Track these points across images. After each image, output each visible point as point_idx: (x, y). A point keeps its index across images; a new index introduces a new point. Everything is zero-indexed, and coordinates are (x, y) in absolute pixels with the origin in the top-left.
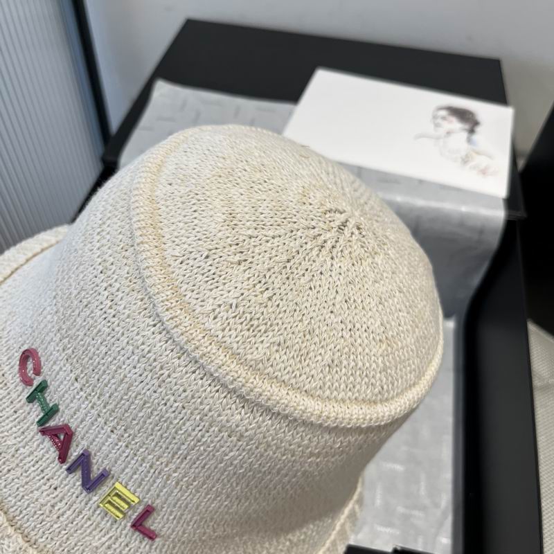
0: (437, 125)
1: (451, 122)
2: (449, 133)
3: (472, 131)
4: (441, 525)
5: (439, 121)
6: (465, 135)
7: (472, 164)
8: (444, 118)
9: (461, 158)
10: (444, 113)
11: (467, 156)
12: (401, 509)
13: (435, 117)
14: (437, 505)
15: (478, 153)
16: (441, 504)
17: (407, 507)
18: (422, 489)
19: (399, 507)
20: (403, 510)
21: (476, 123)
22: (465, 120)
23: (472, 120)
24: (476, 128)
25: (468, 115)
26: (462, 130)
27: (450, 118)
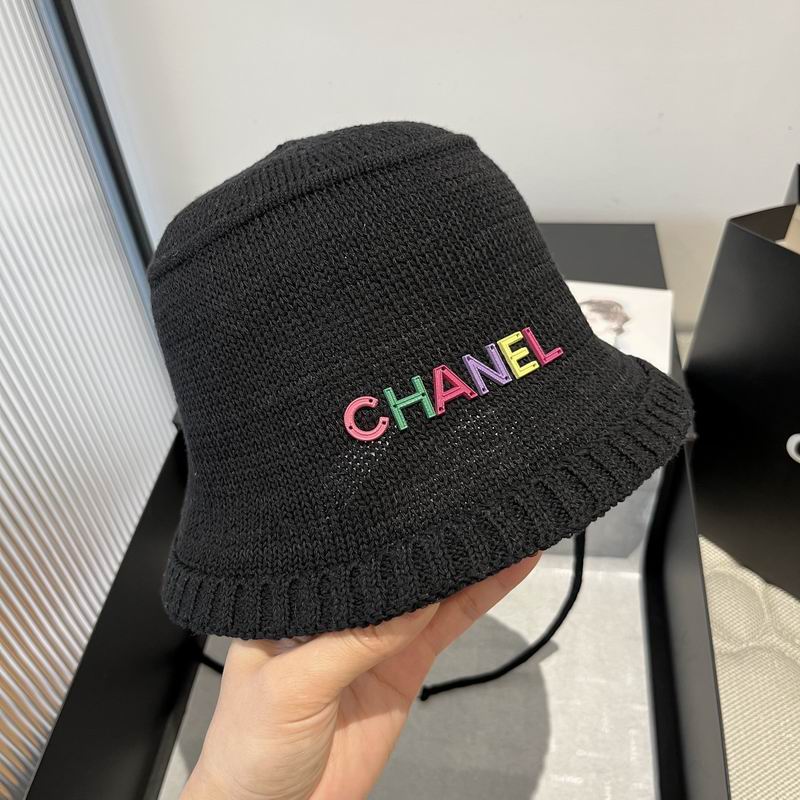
3: (619, 331)
21: (626, 319)
22: (612, 316)
23: (621, 314)
24: (626, 326)
25: (615, 308)
26: (608, 329)
27: (594, 316)
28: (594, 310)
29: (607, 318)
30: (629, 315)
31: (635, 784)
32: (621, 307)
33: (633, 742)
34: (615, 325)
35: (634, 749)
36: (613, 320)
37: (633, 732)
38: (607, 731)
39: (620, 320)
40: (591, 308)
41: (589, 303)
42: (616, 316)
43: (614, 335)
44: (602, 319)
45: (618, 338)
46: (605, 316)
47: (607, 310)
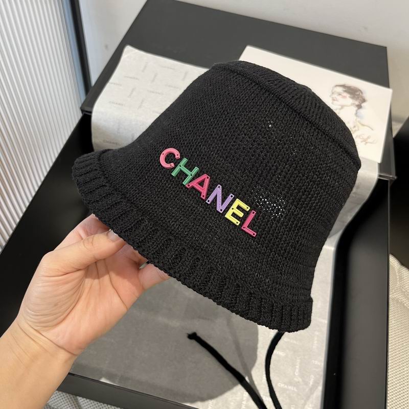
0: (334, 100)
1: (344, 97)
2: (342, 107)
3: (359, 107)
4: (308, 398)
6: (354, 109)
7: (357, 133)
10: (340, 90)
11: (355, 127)
14: (306, 383)
15: (363, 125)
16: (309, 383)
17: (285, 383)
18: (297, 370)
19: (280, 384)
20: (282, 385)
21: (364, 101)
22: (356, 96)
23: (362, 97)
24: (363, 105)
25: (358, 93)
26: (353, 104)
27: (345, 94)
28: (345, 91)
29: (353, 98)
30: (366, 99)
31: (313, 361)
32: (362, 93)
33: (316, 339)
34: (357, 103)
35: (316, 342)
37: (317, 333)
39: (361, 100)
40: (344, 90)
41: (343, 86)
42: (358, 98)
43: (356, 108)
44: (350, 97)
45: (359, 111)
46: (351, 96)
47: (353, 92)
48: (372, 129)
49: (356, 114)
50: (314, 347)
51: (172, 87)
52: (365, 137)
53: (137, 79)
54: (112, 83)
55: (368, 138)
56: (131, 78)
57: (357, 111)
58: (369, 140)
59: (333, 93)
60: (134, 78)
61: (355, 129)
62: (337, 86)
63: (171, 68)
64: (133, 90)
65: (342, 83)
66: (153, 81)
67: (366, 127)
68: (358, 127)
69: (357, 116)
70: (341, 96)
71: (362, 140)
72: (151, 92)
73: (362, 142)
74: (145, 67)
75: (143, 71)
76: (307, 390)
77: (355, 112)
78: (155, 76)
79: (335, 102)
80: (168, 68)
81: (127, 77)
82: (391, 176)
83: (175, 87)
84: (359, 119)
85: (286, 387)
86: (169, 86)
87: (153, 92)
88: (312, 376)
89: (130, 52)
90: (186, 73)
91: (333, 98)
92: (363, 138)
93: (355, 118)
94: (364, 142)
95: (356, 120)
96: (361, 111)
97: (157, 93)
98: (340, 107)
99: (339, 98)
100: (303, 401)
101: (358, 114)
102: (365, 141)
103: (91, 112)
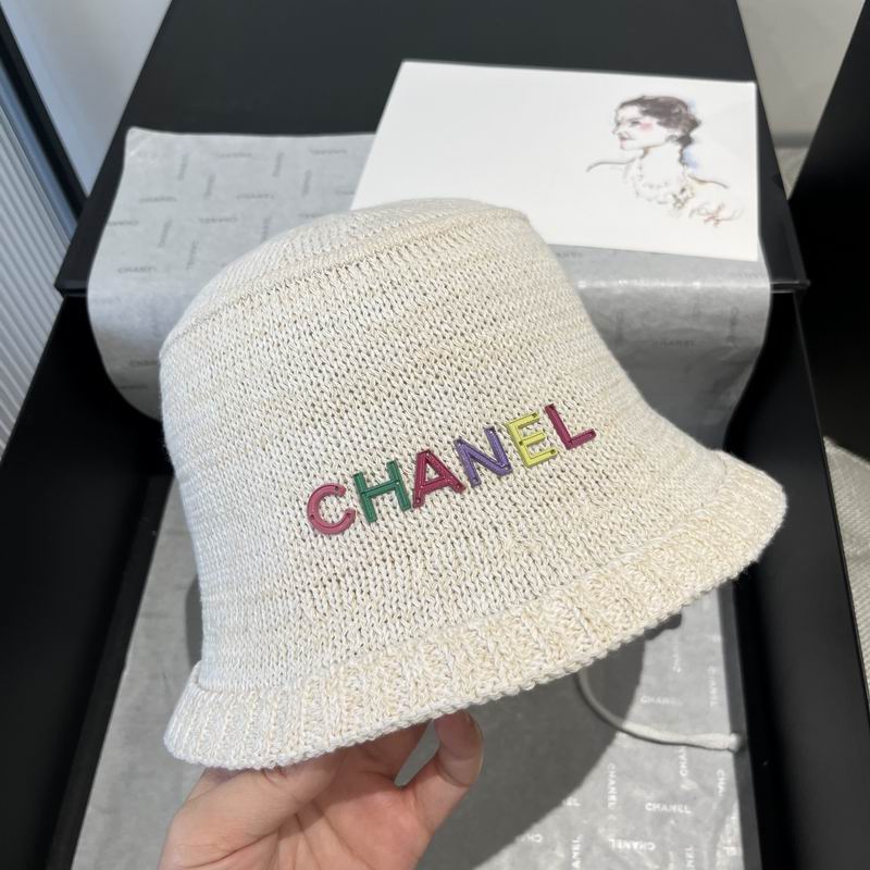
0: (623, 139)
1: (648, 126)
2: (646, 150)
3: (686, 141)
4: (720, 823)
5: (625, 129)
6: (674, 148)
7: (692, 204)
8: (635, 123)
9: (675, 196)
10: (634, 112)
11: (683, 190)
12: (651, 807)
13: (618, 124)
14: (711, 792)
15: (702, 182)
16: (718, 789)
17: (661, 801)
18: (683, 766)
19: (650, 804)
20: (656, 807)
21: (694, 124)
22: (674, 118)
23: (687, 116)
24: (694, 134)
25: (677, 110)
26: (671, 138)
27: (648, 119)
28: (646, 113)
29: (666, 124)
32: (686, 107)
34: (678, 133)
35: (714, 691)
36: (676, 126)
38: (679, 670)
39: (686, 125)
40: (644, 109)
41: (640, 101)
42: (679, 120)
43: (679, 147)
44: (660, 124)
45: (685, 151)
46: (664, 120)
47: (666, 111)
48: (725, 187)
49: (682, 160)
50: (712, 704)
51: (253, 196)
52: (712, 208)
53: (169, 199)
54: (115, 224)
55: (719, 209)
56: (156, 200)
57: (681, 151)
58: (723, 214)
59: (619, 124)
60: (163, 199)
61: (685, 195)
62: (624, 105)
63: (242, 155)
64: (167, 226)
65: (636, 95)
66: (208, 193)
67: (710, 185)
68: (692, 188)
69: (683, 164)
70: (638, 126)
71: (706, 218)
72: (208, 221)
73: (706, 221)
74: (184, 166)
75: (181, 176)
76: (715, 807)
77: (678, 156)
78: (211, 180)
79: (627, 144)
80: (236, 155)
81: (149, 200)
82: (797, 282)
83: (260, 196)
84: (690, 170)
85: (665, 808)
86: (247, 196)
87: (213, 220)
88: (721, 772)
89: (141, 142)
90: (280, 157)
91: (620, 134)
92: (708, 214)
93: (681, 168)
94: (712, 222)
95: (683, 174)
96: (691, 150)
97: (221, 220)
98: (641, 152)
99: (635, 131)
100: (710, 834)
101: (686, 158)
102: (713, 218)
103: (84, 291)
